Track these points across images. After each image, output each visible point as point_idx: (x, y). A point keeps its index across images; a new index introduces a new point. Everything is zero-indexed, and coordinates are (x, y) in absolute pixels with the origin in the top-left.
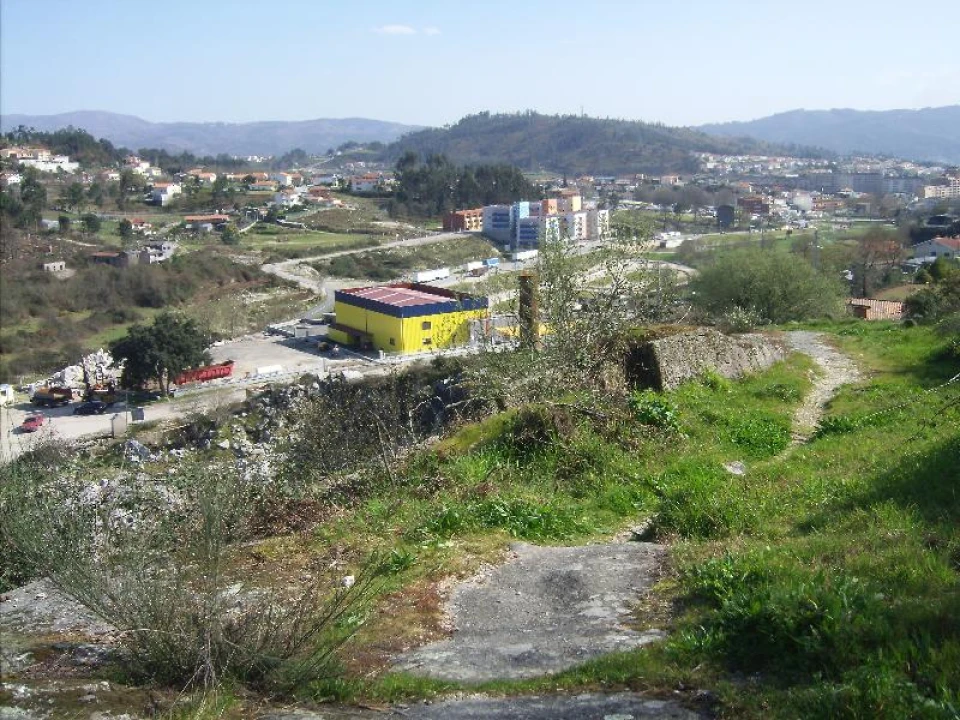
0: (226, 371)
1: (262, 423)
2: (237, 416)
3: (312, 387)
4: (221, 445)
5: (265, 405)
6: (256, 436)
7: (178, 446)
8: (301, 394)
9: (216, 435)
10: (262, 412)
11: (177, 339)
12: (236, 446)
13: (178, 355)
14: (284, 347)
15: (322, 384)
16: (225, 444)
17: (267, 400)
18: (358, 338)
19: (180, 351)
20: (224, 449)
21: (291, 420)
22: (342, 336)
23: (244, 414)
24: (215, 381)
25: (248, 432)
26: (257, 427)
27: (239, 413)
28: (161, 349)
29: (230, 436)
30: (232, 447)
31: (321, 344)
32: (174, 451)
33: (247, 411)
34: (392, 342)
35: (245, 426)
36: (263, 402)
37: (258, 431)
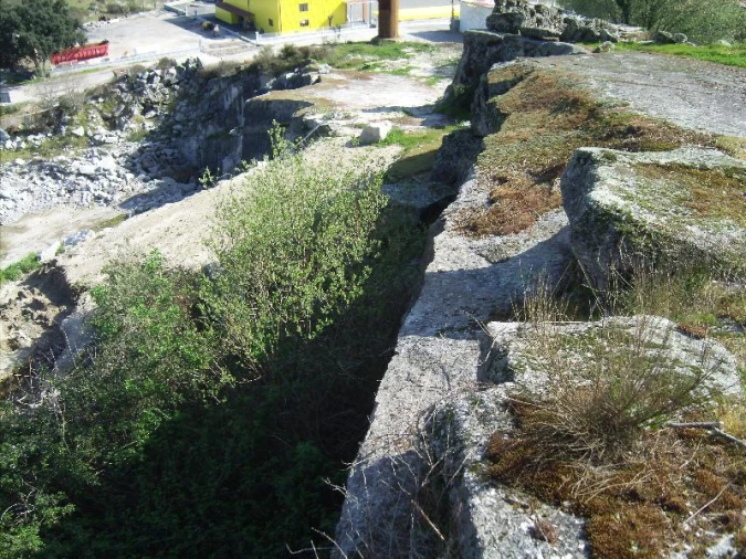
0: (102, 51)
1: (118, 109)
2: (93, 102)
3: (168, 73)
4: (75, 132)
5: (122, 91)
6: (113, 124)
7: (35, 132)
8: (157, 79)
9: (70, 123)
10: (119, 98)
11: (43, 19)
12: (90, 133)
13: (46, 35)
14: (172, 25)
15: (178, 69)
16: (80, 131)
17: (124, 86)
18: (241, 19)
19: (48, 31)
20: (78, 137)
21: (147, 107)
22: (227, 16)
23: (101, 100)
24: (91, 61)
25: (105, 119)
26: (113, 113)
27: (96, 98)
28: (28, 30)
29: (84, 123)
30: (86, 134)
31: (206, 23)
32: (31, 138)
33: (104, 97)
34: (271, 22)
35: (101, 112)
36: (120, 88)
37: (113, 117)
